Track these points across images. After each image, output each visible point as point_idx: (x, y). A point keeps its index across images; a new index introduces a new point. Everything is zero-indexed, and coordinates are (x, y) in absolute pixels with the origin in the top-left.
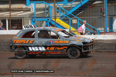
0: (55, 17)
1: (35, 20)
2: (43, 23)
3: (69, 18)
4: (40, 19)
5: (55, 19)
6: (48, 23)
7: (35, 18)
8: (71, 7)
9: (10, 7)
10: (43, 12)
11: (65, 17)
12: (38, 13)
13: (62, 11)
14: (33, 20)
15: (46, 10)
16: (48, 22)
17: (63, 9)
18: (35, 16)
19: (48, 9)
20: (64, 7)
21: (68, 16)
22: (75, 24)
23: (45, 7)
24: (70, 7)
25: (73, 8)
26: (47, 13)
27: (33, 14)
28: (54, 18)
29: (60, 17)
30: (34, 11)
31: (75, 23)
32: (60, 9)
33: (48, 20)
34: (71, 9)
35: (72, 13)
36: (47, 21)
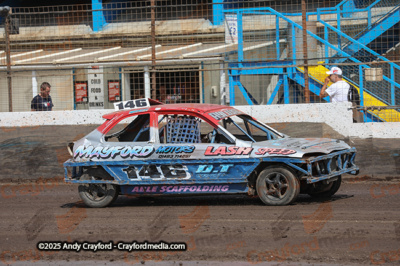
0: (306, 61)
1: (239, 71)
2: (270, 82)
3: (358, 62)
4: (254, 67)
5: (306, 68)
6: (286, 81)
7: (241, 66)
8: (366, 25)
9: (153, 31)
10: (267, 44)
11: (343, 60)
12: (252, 47)
13: (335, 38)
14: (235, 73)
15: (278, 36)
16: (285, 77)
17: (338, 31)
18: (241, 58)
19: (285, 33)
20: (343, 27)
21: (355, 55)
22: (373, 83)
23: (274, 27)
24: (361, 26)
25: (374, 26)
26: (285, 45)
27: (234, 53)
28: (302, 63)
29: (327, 61)
30: (236, 42)
31: (374, 79)
32: (326, 32)
33: (285, 70)
34: (366, 32)
35: (371, 45)
36: (281, 76)
